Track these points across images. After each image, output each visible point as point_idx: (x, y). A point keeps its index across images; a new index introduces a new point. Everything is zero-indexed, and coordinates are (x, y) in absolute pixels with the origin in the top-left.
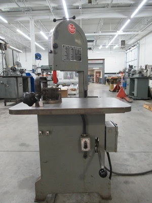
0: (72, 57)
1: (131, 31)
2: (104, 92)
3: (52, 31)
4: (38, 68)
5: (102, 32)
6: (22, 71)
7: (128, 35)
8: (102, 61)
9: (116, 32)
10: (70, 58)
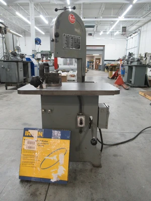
0: (72, 45)
1: (133, 18)
2: (103, 78)
3: (55, 20)
4: (37, 53)
5: (103, 18)
6: (22, 56)
7: (129, 21)
8: (102, 47)
9: (117, 17)
10: (70, 46)
